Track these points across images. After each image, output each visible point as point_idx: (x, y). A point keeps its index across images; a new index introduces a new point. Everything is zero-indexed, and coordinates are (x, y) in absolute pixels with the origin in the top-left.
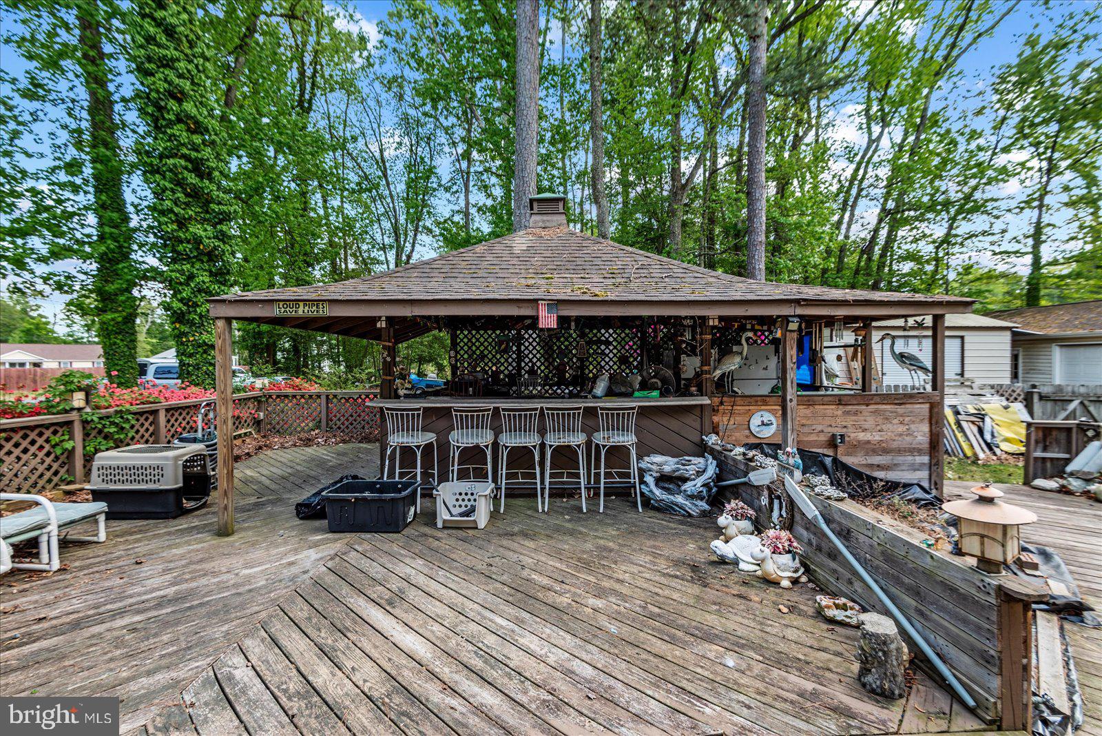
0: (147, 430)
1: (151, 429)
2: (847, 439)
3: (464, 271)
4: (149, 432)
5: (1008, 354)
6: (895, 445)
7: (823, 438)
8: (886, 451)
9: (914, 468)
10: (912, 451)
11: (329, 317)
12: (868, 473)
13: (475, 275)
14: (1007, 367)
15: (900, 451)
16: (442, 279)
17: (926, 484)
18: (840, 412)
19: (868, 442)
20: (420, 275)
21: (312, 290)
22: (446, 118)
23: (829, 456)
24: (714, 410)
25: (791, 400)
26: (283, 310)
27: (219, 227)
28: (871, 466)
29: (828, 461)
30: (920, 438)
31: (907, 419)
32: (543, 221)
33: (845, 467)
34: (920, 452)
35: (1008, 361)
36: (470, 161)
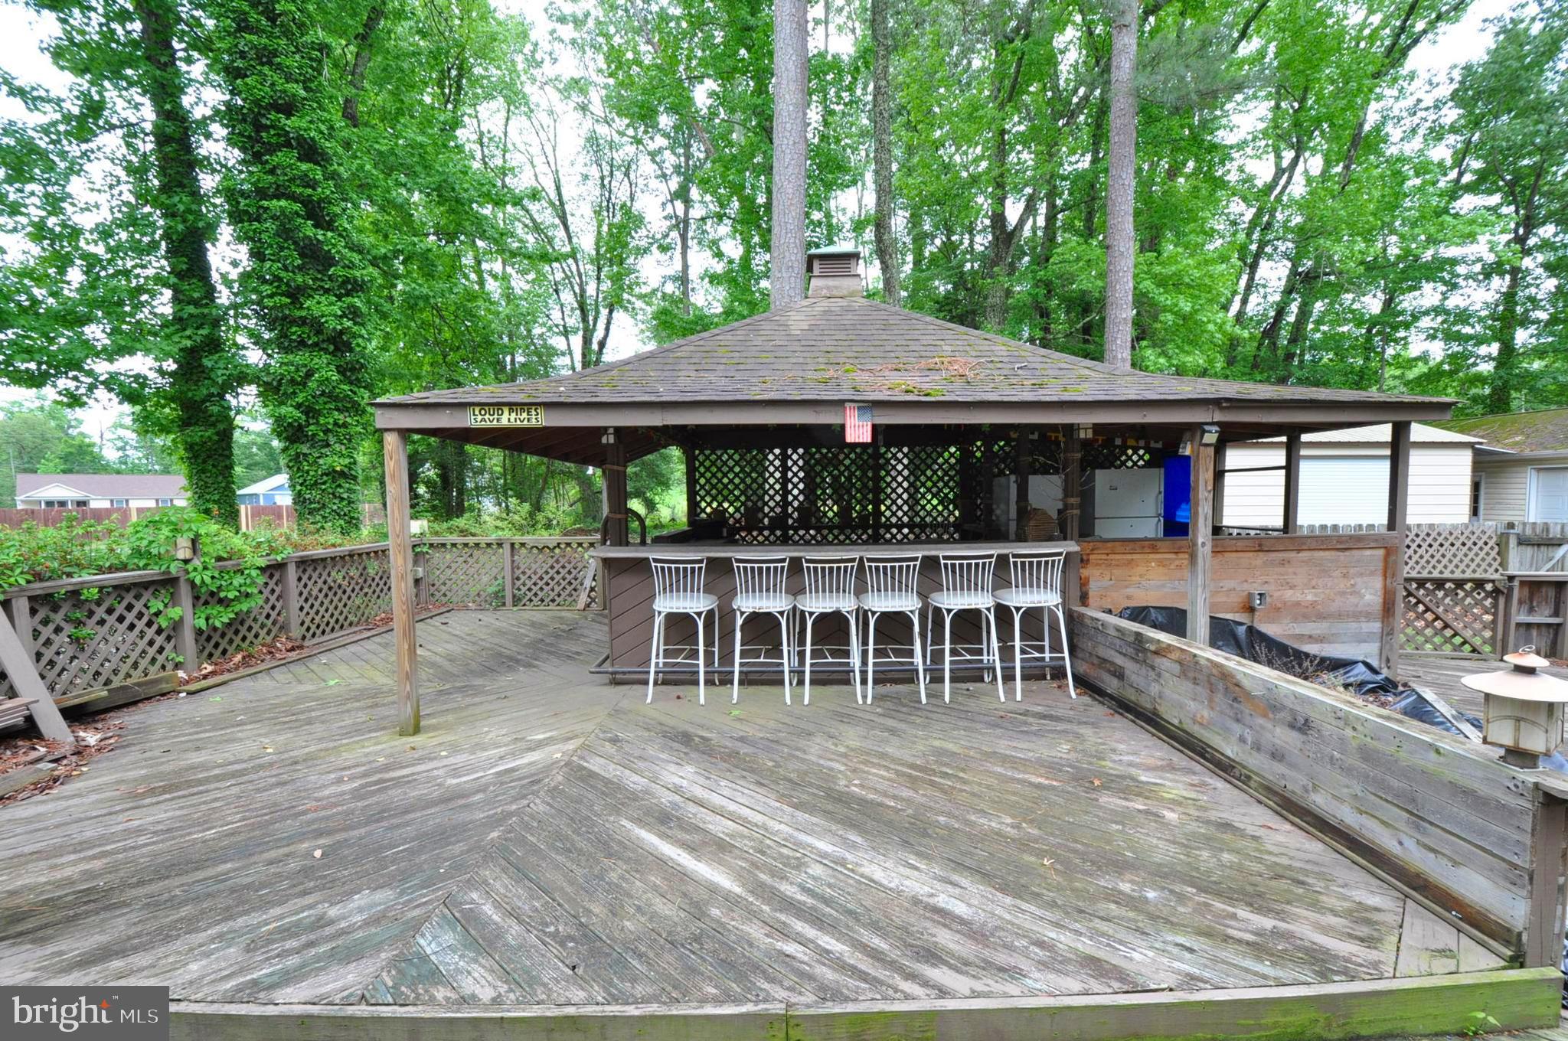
0: (273, 591)
1: (278, 590)
2: (1268, 599)
3: (724, 361)
4: (276, 595)
5: (1467, 481)
6: (1334, 607)
7: (1236, 599)
8: (1321, 617)
9: (1361, 639)
10: (1357, 616)
11: (545, 428)
12: (1296, 646)
13: (741, 367)
14: (1466, 499)
15: (1340, 616)
16: (693, 374)
17: (1375, 664)
18: (1259, 562)
19: (1298, 604)
20: (660, 367)
21: (515, 389)
22: (652, 138)
23: (1241, 624)
24: (1082, 560)
25: (1203, 544)
26: (479, 418)
27: (349, 300)
28: (1300, 637)
29: (1241, 631)
30: (1368, 597)
31: (1352, 571)
32: (828, 288)
33: (1264, 638)
34: (1368, 616)
35: (1467, 490)
36: (688, 202)
